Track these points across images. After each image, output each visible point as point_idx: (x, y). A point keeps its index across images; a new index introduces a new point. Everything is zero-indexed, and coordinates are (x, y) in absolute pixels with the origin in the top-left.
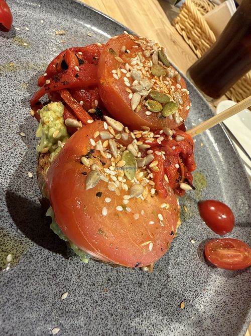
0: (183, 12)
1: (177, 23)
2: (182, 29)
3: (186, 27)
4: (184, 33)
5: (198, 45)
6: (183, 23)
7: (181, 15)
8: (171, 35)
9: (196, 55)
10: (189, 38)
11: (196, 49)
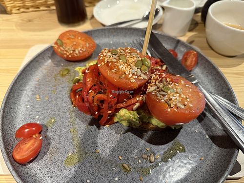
0: (6, 3)
1: (11, 10)
2: (18, 10)
3: (19, 6)
4: (22, 10)
5: (37, 5)
6: (14, 7)
7: (8, 5)
8: (22, 20)
9: (43, 10)
10: (28, 9)
11: (39, 8)
